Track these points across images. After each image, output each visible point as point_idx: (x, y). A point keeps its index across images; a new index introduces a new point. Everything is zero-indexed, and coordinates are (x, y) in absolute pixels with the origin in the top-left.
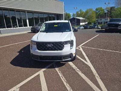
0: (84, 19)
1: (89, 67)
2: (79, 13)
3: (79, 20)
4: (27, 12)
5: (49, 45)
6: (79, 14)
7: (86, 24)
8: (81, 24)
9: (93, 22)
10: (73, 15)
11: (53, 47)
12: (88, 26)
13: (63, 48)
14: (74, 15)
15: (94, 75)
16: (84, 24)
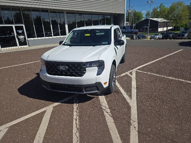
0: (166, 21)
1: (129, 108)
2: (158, 10)
3: (157, 22)
4: (67, 13)
5: (62, 68)
6: (157, 12)
7: (170, 30)
8: (160, 30)
9: (182, 26)
10: (146, 15)
11: (67, 70)
12: (171, 33)
13: (85, 73)
14: (148, 14)
15: (130, 123)
16: (165, 29)
